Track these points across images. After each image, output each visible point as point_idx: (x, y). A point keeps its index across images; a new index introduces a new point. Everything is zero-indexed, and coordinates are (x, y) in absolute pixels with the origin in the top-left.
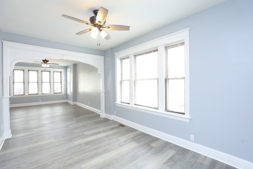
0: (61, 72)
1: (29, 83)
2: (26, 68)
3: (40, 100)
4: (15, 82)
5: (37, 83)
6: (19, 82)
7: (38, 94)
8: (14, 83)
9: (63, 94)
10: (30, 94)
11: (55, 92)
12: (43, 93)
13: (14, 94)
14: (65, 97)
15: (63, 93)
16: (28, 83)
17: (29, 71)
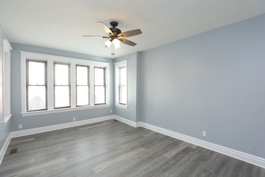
0: (104, 69)
1: (56, 87)
2: (50, 59)
3: (74, 119)
4: (29, 84)
5: (68, 87)
6: (37, 85)
7: (70, 107)
8: (29, 87)
9: (109, 106)
10: (56, 107)
11: (96, 103)
12: (78, 105)
13: (27, 109)
14: (111, 111)
15: (109, 104)
16: (54, 86)
17: (55, 63)
